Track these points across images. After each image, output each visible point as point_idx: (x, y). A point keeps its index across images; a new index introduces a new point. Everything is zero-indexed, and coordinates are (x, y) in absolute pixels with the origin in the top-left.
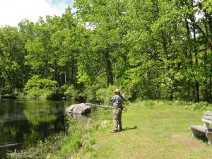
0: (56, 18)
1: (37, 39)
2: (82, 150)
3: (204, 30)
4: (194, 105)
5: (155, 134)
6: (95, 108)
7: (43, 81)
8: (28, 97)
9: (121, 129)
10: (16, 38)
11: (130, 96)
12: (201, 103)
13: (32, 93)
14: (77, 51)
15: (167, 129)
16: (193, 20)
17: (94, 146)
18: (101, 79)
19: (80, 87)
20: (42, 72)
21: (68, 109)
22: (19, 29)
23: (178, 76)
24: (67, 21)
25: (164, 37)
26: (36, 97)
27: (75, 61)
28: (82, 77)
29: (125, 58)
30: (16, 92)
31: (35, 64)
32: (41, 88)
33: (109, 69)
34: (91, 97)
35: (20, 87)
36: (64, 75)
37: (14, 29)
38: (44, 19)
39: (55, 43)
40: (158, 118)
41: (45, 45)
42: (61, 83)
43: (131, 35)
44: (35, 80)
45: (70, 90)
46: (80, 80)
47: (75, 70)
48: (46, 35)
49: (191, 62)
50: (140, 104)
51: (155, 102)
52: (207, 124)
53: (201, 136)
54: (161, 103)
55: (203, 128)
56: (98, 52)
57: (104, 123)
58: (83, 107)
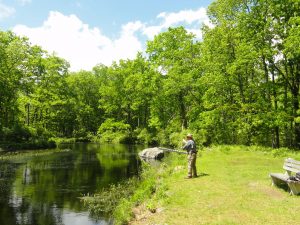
0: (129, 62)
1: (111, 83)
2: (155, 196)
3: (284, 72)
4: (274, 151)
5: (231, 181)
6: (168, 152)
7: (117, 124)
8: (101, 141)
9: (196, 176)
10: (91, 82)
11: (204, 140)
13: (105, 136)
14: (151, 95)
15: (244, 176)
17: (167, 193)
19: (153, 131)
20: (116, 115)
21: (141, 154)
22: (93, 73)
23: (257, 121)
24: (139, 65)
26: (109, 141)
27: (148, 105)
28: (154, 121)
29: (200, 101)
30: (89, 135)
31: (108, 107)
32: (114, 131)
33: (183, 112)
34: (164, 141)
35: (94, 130)
36: (138, 119)
37: (90, 73)
38: (118, 63)
39: (128, 87)
40: (234, 164)
41: (118, 89)
42: (134, 128)
43: (205, 78)
44: (108, 123)
45: (142, 134)
46: (151, 125)
47: (147, 114)
48: (120, 79)
49: (270, 106)
50: (216, 149)
51: (232, 147)
52: (289, 172)
53: (282, 185)
54: (238, 148)
55: (284, 176)
57: (178, 168)
58: (156, 151)
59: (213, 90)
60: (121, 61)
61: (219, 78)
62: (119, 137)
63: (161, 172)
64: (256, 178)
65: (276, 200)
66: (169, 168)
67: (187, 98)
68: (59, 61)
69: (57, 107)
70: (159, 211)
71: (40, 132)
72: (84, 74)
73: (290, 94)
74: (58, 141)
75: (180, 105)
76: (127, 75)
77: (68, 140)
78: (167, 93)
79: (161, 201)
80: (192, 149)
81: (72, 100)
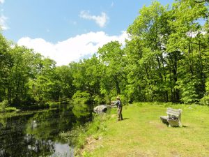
0: (88, 60)
1: (79, 71)
3: (168, 62)
4: (165, 104)
6: (110, 108)
7: (83, 93)
8: (74, 103)
9: (122, 119)
10: (68, 71)
11: (129, 100)
13: (77, 100)
14: (100, 77)
15: (147, 118)
16: (162, 57)
18: (114, 91)
19: (103, 96)
20: (82, 89)
21: (95, 109)
23: (155, 88)
24: (94, 61)
25: (146, 67)
26: (79, 103)
27: (99, 83)
28: (103, 91)
29: (126, 79)
30: (68, 100)
31: (78, 85)
32: (81, 97)
33: (117, 85)
34: (108, 102)
35: (70, 97)
36: (94, 90)
37: (67, 67)
38: (82, 61)
39: (88, 73)
40: (143, 112)
41: (83, 75)
42: (92, 95)
43: (128, 67)
44: (78, 93)
45: (96, 98)
46: (102, 92)
47: (99, 87)
48: (84, 69)
49: (162, 80)
50: (135, 104)
51: (143, 103)
52: (169, 115)
53: (165, 122)
54: (146, 103)
55: (166, 117)
56: (112, 76)
57: (113, 116)
58: (103, 107)
59: (132, 73)
60: (84, 59)
61: (135, 67)
62: (84, 100)
63: (104, 118)
64: (153, 119)
65: (162, 130)
66: (108, 116)
67: (119, 78)
68: (50, 61)
69: (50, 86)
70: (100, 138)
71: (41, 99)
72: (64, 67)
73: (172, 74)
74: (51, 104)
75: (116, 82)
76: (87, 67)
77: (56, 103)
78: (109, 75)
79: (102, 134)
80: (120, 105)
81: (58, 82)
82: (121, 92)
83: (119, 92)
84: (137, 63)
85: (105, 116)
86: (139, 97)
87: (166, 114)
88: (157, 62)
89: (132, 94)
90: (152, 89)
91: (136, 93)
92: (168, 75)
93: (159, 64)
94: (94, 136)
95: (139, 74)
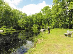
1: (35, 17)
2: (42, 37)
5: (57, 35)
11: (53, 28)
12: (68, 29)
13: (34, 27)
15: (59, 34)
16: (66, 12)
18: (47, 24)
20: (36, 23)
21: (40, 30)
22: (32, 16)
23: (63, 23)
24: (40, 14)
25: (60, 15)
26: (35, 28)
27: (42, 21)
28: (43, 24)
29: (52, 20)
30: (31, 27)
31: (34, 22)
32: (36, 26)
36: (40, 24)
39: (38, 18)
40: (58, 32)
41: (36, 19)
42: (39, 26)
43: (53, 16)
45: (41, 27)
47: (42, 23)
49: (66, 20)
50: (55, 29)
51: (58, 29)
54: (59, 29)
56: (46, 19)
57: (47, 33)
58: (43, 30)
59: (54, 18)
60: (37, 13)
61: (55, 16)
62: (37, 27)
63: (43, 33)
64: (61, 34)
65: (64, 38)
66: (45, 33)
67: (49, 20)
68: (25, 14)
69: (25, 22)
70: (42, 40)
71: (22, 27)
72: (30, 16)
74: (26, 28)
75: (48, 21)
76: (38, 16)
77: (27, 28)
79: (43, 38)
81: (28, 21)
82: (50, 25)
83: (49, 25)
84: (56, 14)
85: (44, 33)
86: (56, 27)
87: (67, 33)
88: (64, 14)
89: (54, 26)
90: (61, 24)
91: (55, 25)
92: (68, 19)
93: (65, 14)
94: (40, 39)
95: (57, 18)
